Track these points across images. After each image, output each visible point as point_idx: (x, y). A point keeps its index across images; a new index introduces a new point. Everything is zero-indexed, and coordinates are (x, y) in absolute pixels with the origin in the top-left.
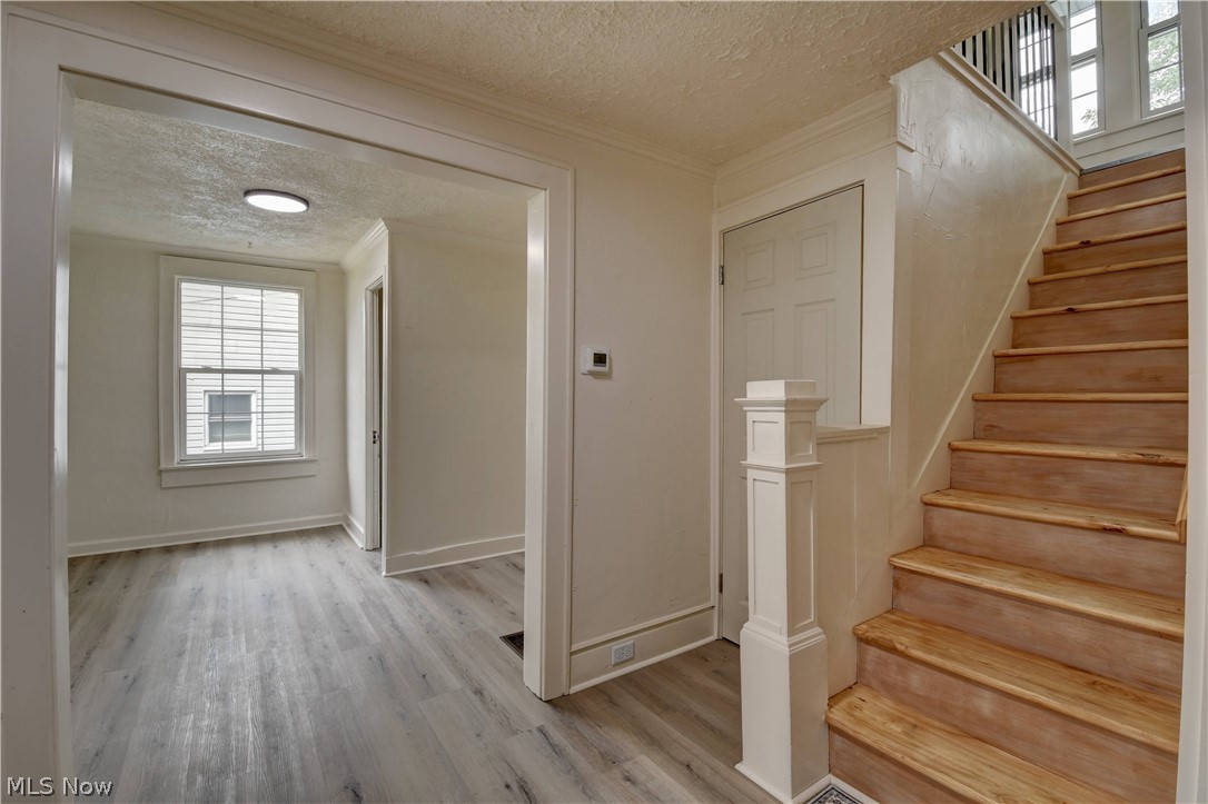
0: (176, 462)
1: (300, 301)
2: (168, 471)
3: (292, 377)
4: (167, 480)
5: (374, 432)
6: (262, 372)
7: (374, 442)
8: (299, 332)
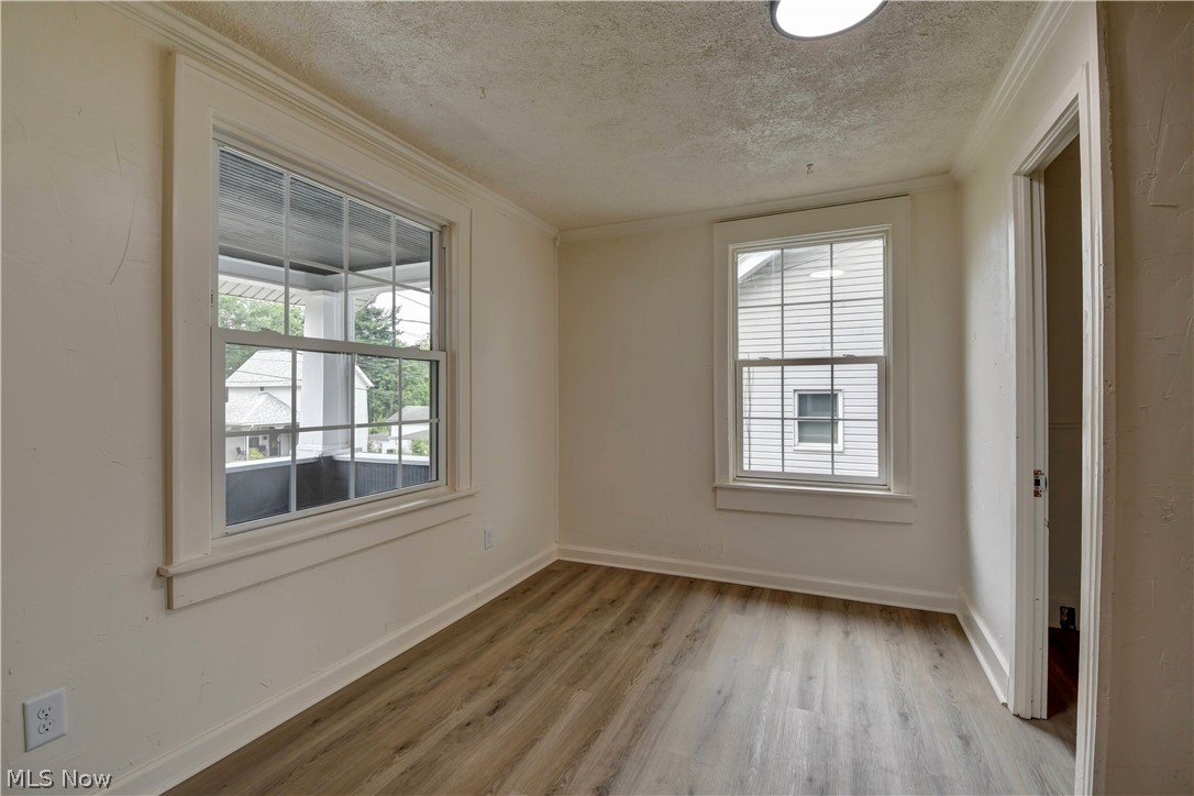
0: (731, 478)
1: (885, 249)
2: (722, 488)
3: (875, 366)
4: (724, 500)
5: (1036, 473)
6: (831, 361)
7: (1037, 494)
8: (884, 298)
